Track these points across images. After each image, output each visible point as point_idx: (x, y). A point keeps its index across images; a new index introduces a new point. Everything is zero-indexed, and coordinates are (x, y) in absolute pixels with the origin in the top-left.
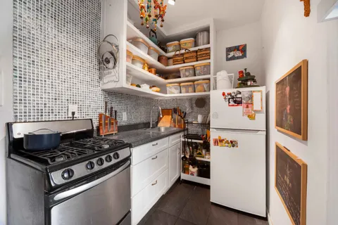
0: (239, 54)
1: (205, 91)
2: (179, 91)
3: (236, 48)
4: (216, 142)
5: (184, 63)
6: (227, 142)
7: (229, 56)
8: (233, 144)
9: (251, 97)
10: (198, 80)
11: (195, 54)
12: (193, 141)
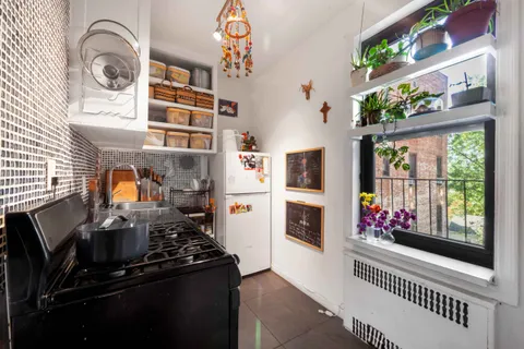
0: (230, 111)
1: (205, 148)
2: (162, 142)
3: (229, 103)
4: (233, 210)
5: (176, 102)
6: (244, 207)
7: (222, 110)
8: (248, 208)
9: (262, 162)
10: (196, 132)
11: (194, 96)
12: (191, 215)
